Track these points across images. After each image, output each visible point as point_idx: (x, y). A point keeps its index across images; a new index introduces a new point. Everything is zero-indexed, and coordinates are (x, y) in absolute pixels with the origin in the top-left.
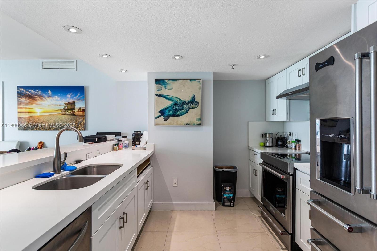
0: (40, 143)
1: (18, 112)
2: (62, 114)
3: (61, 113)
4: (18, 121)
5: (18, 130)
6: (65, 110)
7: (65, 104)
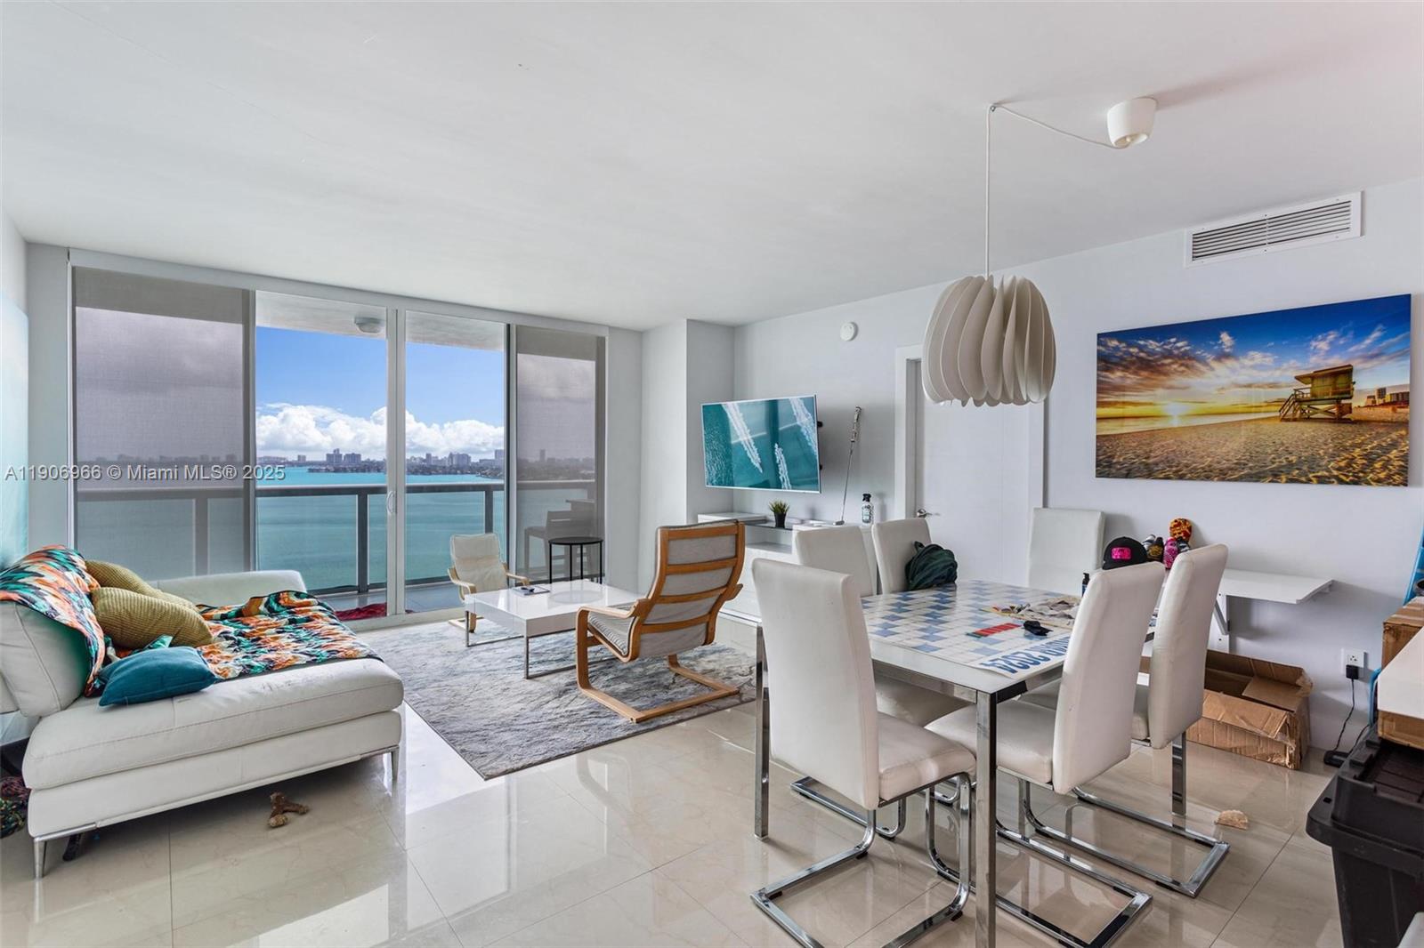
0: (1178, 524)
1: (1097, 419)
2: (1284, 419)
3: (1278, 414)
4: (1097, 446)
5: (1097, 477)
6: (1300, 401)
7: (1298, 378)
